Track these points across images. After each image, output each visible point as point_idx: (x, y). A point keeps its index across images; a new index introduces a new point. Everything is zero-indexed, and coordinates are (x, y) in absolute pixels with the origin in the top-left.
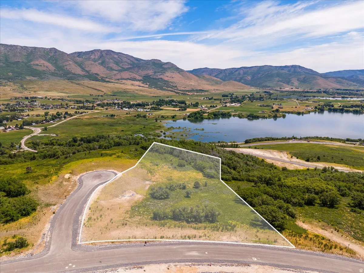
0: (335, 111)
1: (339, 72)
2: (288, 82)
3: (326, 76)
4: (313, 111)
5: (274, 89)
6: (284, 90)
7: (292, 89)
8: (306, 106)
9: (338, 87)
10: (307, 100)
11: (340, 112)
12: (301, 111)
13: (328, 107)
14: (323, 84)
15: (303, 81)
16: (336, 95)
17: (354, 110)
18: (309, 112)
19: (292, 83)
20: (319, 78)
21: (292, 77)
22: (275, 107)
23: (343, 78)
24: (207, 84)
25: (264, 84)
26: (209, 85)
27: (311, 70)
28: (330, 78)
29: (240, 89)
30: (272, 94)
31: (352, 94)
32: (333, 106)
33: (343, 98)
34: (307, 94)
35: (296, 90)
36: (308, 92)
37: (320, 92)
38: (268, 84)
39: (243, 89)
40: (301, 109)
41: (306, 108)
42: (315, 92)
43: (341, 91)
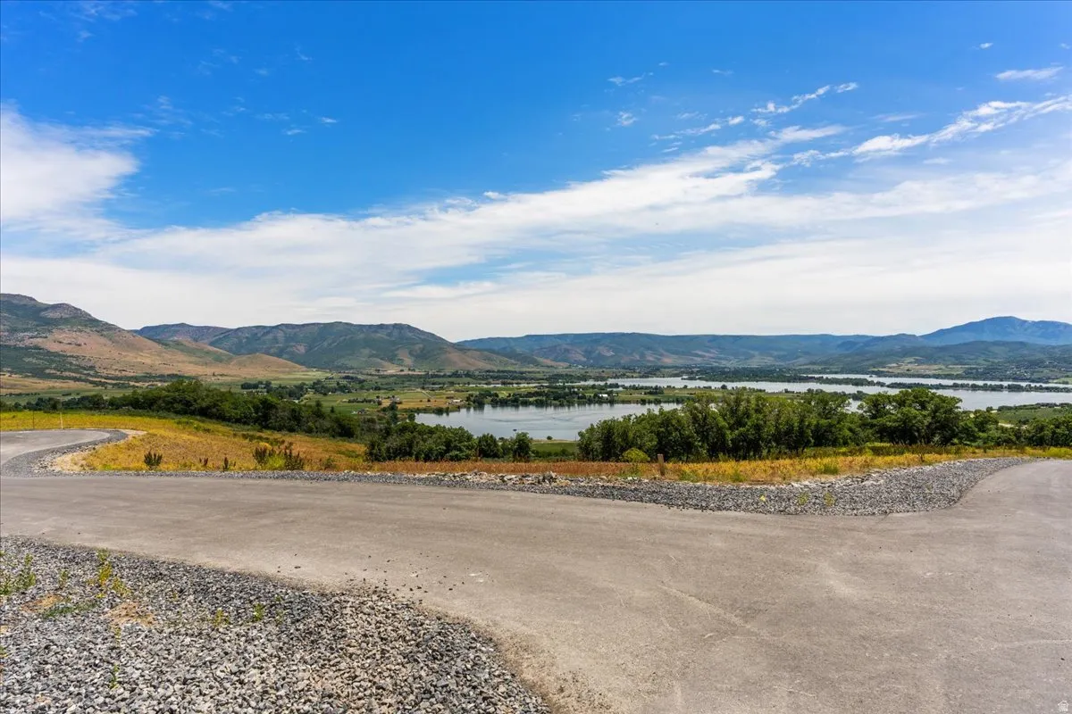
0: (503, 403)
1: (481, 340)
2: (392, 359)
3: (461, 347)
4: (464, 407)
5: (365, 372)
6: (385, 373)
7: (402, 371)
8: (448, 398)
9: (488, 367)
10: (441, 388)
11: (513, 406)
12: (444, 406)
13: (490, 399)
14: (460, 363)
15: (421, 356)
16: (491, 380)
17: (536, 401)
18: (458, 408)
19: (399, 360)
20: (450, 349)
21: (398, 349)
22: (386, 403)
23: (492, 351)
24: (190, 362)
25: (340, 362)
26: (196, 364)
27: (433, 336)
28: (469, 350)
29: (283, 372)
30: (364, 381)
31: (522, 377)
32: (497, 396)
33: (503, 383)
34: (436, 380)
35: (410, 373)
36: (437, 376)
37: (459, 376)
38: (349, 363)
39: (289, 373)
40: (443, 404)
41: (450, 401)
42: (450, 376)
43: (496, 374)
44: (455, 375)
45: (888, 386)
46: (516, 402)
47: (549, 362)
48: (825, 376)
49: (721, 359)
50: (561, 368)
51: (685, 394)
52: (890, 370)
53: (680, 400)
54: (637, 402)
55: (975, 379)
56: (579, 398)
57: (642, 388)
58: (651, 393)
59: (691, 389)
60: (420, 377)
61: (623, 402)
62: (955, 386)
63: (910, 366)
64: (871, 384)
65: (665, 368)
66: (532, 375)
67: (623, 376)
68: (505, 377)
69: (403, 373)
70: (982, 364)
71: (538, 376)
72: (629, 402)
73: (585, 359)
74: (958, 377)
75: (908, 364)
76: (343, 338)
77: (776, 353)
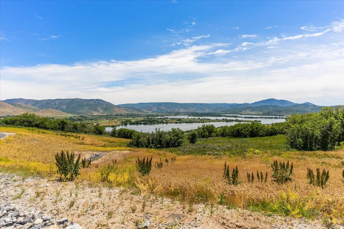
0: (133, 124)
1: (125, 104)
2: (96, 110)
3: (119, 106)
4: (121, 125)
5: (87, 114)
6: (94, 115)
7: (99, 114)
8: (115, 122)
9: (127, 112)
10: (112, 119)
11: (136, 124)
13: (129, 122)
14: (118, 111)
15: (106, 109)
16: (128, 117)
17: (144, 123)
18: (119, 125)
19: (98, 110)
20: (115, 107)
21: (98, 107)
22: (95, 124)
23: (128, 108)
24: (24, 111)
25: (78, 111)
27: (109, 103)
29: (58, 115)
30: (87, 117)
31: (138, 116)
32: (131, 121)
33: (132, 118)
34: (111, 117)
35: (102, 115)
36: (111, 116)
37: (118, 116)
38: (81, 112)
39: (61, 115)
40: (114, 124)
41: (116, 123)
42: (115, 116)
43: (130, 115)
44: (117, 115)
45: (244, 118)
46: (137, 123)
47: (146, 111)
48: (226, 115)
49: (197, 110)
50: (150, 113)
51: (188, 120)
52: (243, 113)
53: (187, 122)
54: (174, 123)
55: (266, 115)
56: (157, 122)
57: (175, 119)
58: (178, 120)
59: (189, 119)
60: (105, 116)
61: (170, 123)
62: (261, 118)
63: (248, 112)
64: (239, 117)
65: (181, 113)
66: (141, 115)
67: (169, 115)
68: (133, 116)
69: (99, 115)
70: (267, 112)
71: (143, 115)
72: (172, 123)
73: (157, 110)
74: (261, 115)
75: (248, 111)
76: (79, 103)
77: (212, 108)
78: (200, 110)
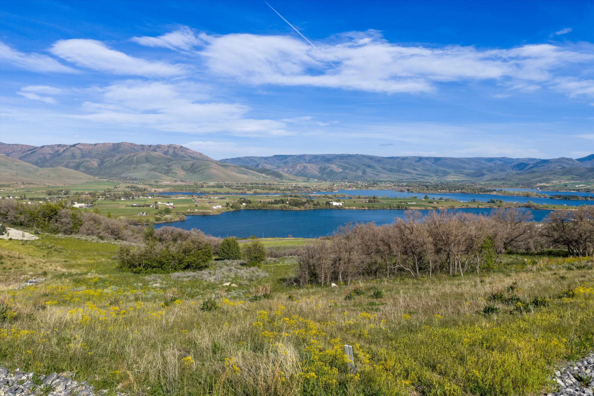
2: (168, 172)
3: (224, 163)
7: (176, 182)
14: (223, 177)
21: (173, 164)
25: (126, 174)
27: (201, 155)
28: (229, 166)
30: (145, 189)
37: (222, 187)
47: (292, 177)
49: (425, 175)
56: (314, 205)
59: (400, 199)
60: (190, 187)
73: (320, 175)
76: (129, 155)
77: (466, 171)
78: (433, 175)
